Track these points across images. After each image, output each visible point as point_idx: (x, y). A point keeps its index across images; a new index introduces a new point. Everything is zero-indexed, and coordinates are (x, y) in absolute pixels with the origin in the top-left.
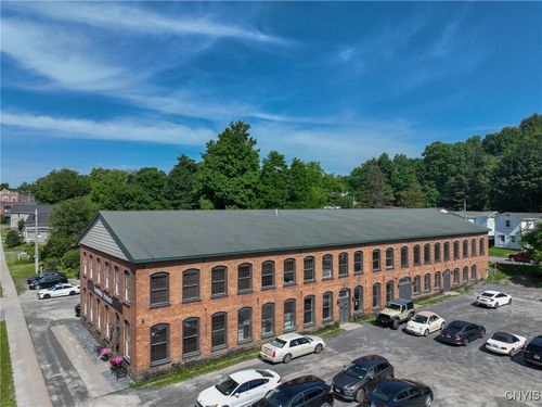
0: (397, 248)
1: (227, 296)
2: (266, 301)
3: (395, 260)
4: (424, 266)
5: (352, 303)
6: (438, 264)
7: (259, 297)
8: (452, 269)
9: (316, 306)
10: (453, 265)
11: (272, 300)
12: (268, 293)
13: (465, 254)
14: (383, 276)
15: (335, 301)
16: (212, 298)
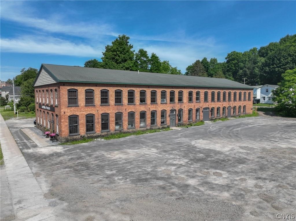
0: (202, 92)
1: (109, 105)
2: (130, 111)
3: (201, 98)
4: (217, 103)
5: (177, 117)
6: (225, 103)
7: (126, 108)
8: (232, 106)
9: (157, 116)
10: (232, 104)
11: (133, 110)
12: (131, 106)
13: (240, 99)
14: (194, 105)
15: (168, 115)
16: (101, 106)
